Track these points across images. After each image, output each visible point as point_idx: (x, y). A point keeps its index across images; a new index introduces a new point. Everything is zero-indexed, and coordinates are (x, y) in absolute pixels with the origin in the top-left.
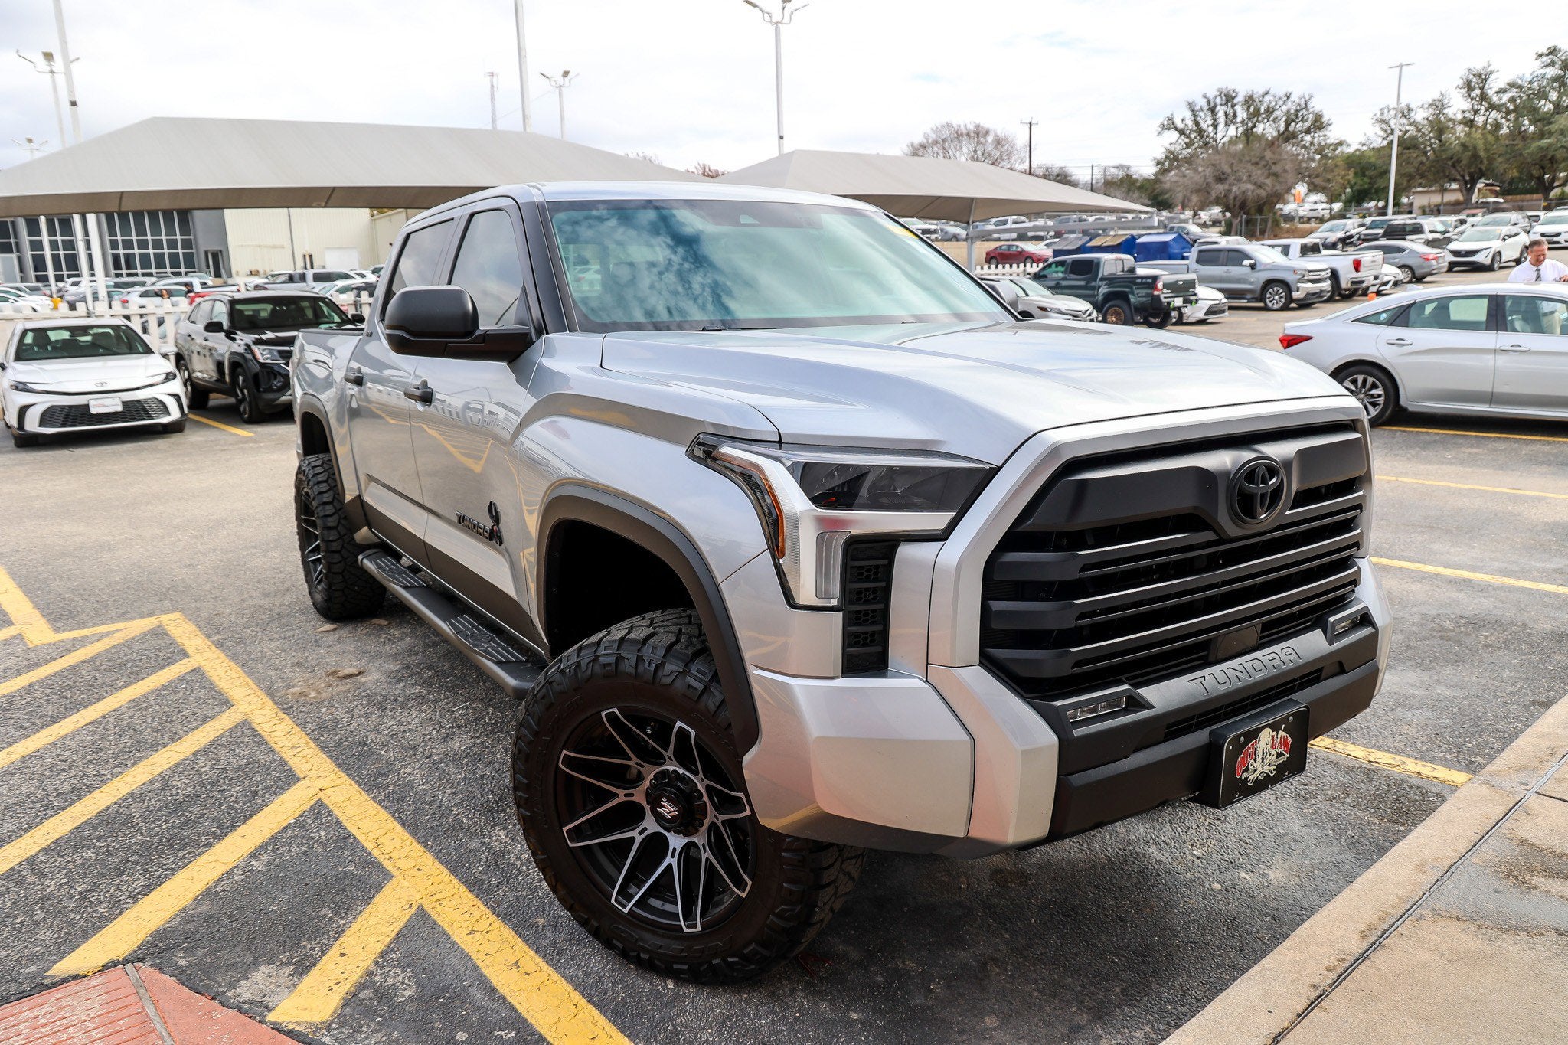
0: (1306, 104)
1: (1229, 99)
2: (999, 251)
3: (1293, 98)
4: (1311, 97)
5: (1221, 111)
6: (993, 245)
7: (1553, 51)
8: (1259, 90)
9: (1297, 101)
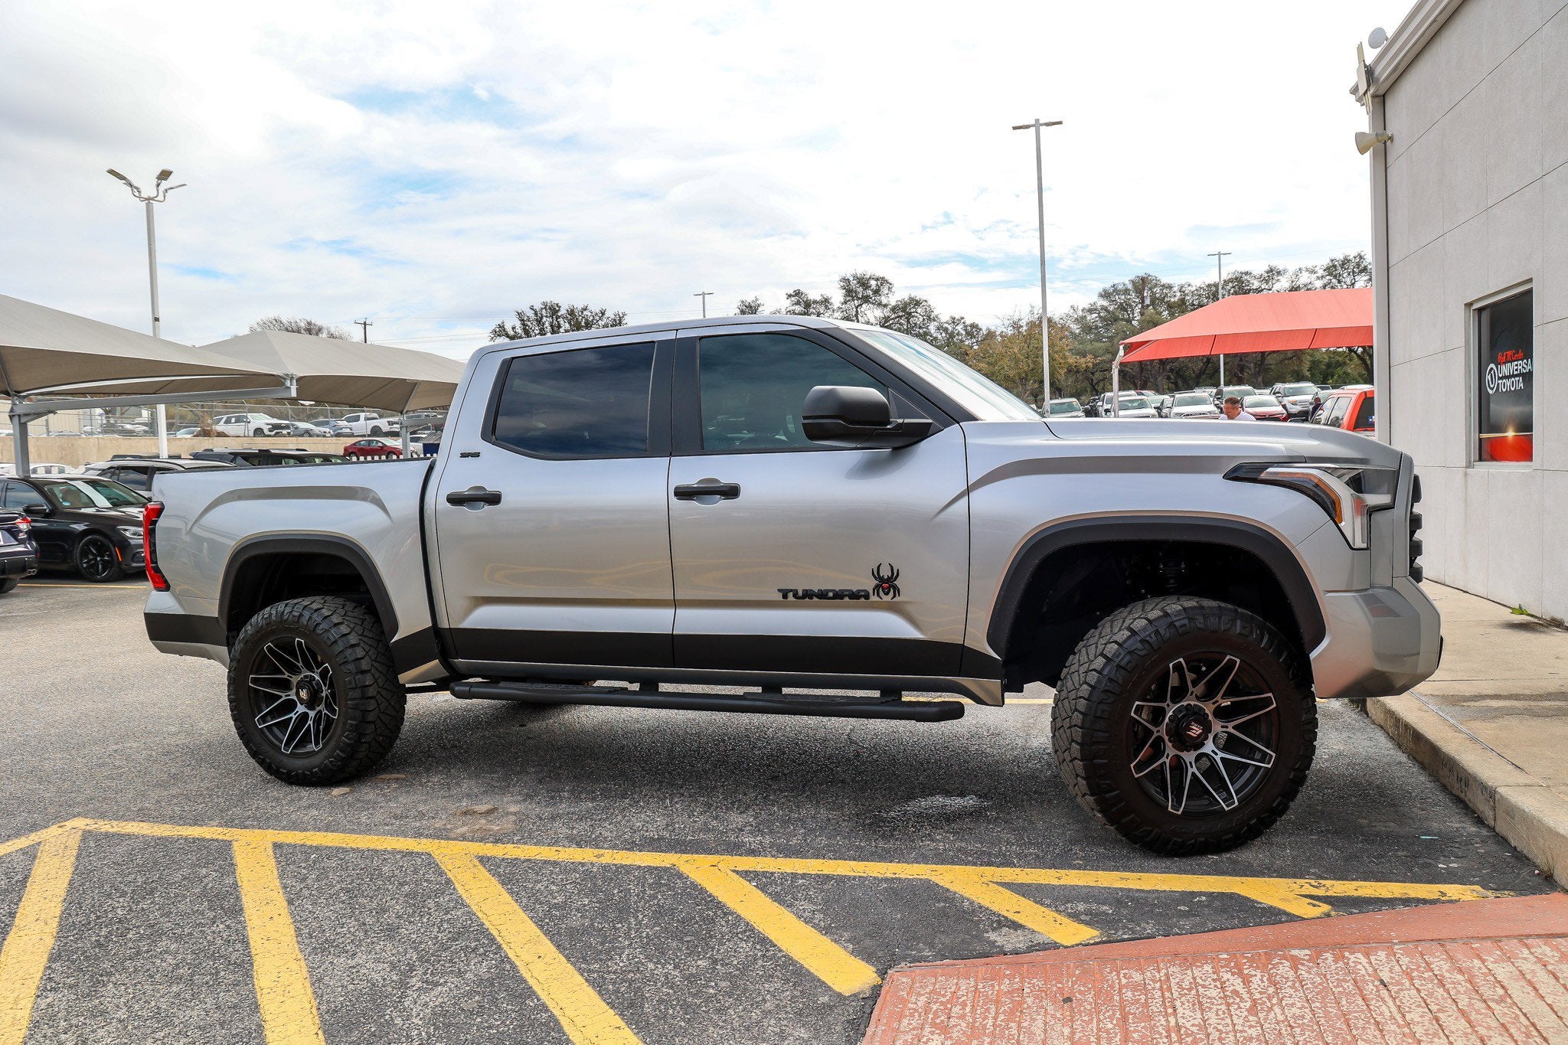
0: (620, 320)
1: (554, 310)
2: (358, 446)
3: (606, 315)
4: (624, 315)
5: (547, 321)
6: (351, 441)
7: (798, 293)
8: (579, 306)
9: (613, 317)
